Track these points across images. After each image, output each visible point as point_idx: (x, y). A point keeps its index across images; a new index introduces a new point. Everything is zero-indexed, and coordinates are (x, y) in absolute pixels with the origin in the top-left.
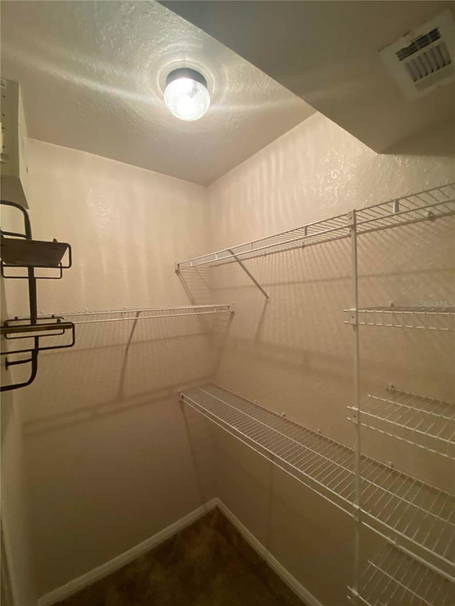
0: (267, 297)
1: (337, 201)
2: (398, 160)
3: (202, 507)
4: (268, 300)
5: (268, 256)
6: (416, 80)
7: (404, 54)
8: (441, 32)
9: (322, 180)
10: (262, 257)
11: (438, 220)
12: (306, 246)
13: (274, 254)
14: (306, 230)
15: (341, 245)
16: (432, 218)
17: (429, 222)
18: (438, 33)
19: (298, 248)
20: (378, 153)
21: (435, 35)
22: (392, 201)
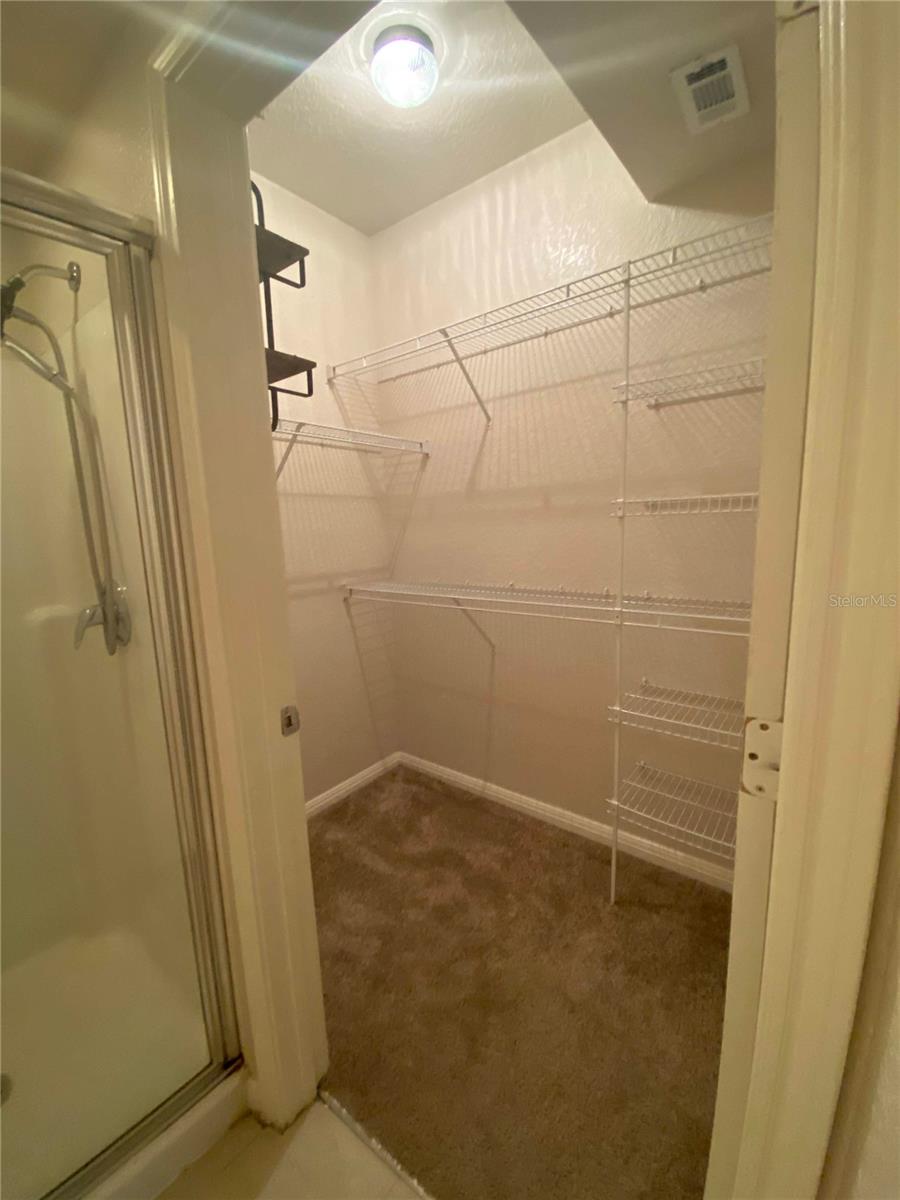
0: (489, 419)
1: (595, 266)
2: (670, 212)
3: (380, 763)
4: (491, 424)
5: (489, 354)
6: (700, 110)
7: (693, 78)
8: (730, 63)
9: (574, 237)
10: (480, 356)
11: (709, 291)
12: (551, 333)
13: (500, 350)
14: (568, 290)
15: (599, 328)
16: (703, 288)
17: (699, 293)
18: (725, 64)
19: (539, 336)
20: (649, 202)
21: (722, 64)
22: (669, 250)
